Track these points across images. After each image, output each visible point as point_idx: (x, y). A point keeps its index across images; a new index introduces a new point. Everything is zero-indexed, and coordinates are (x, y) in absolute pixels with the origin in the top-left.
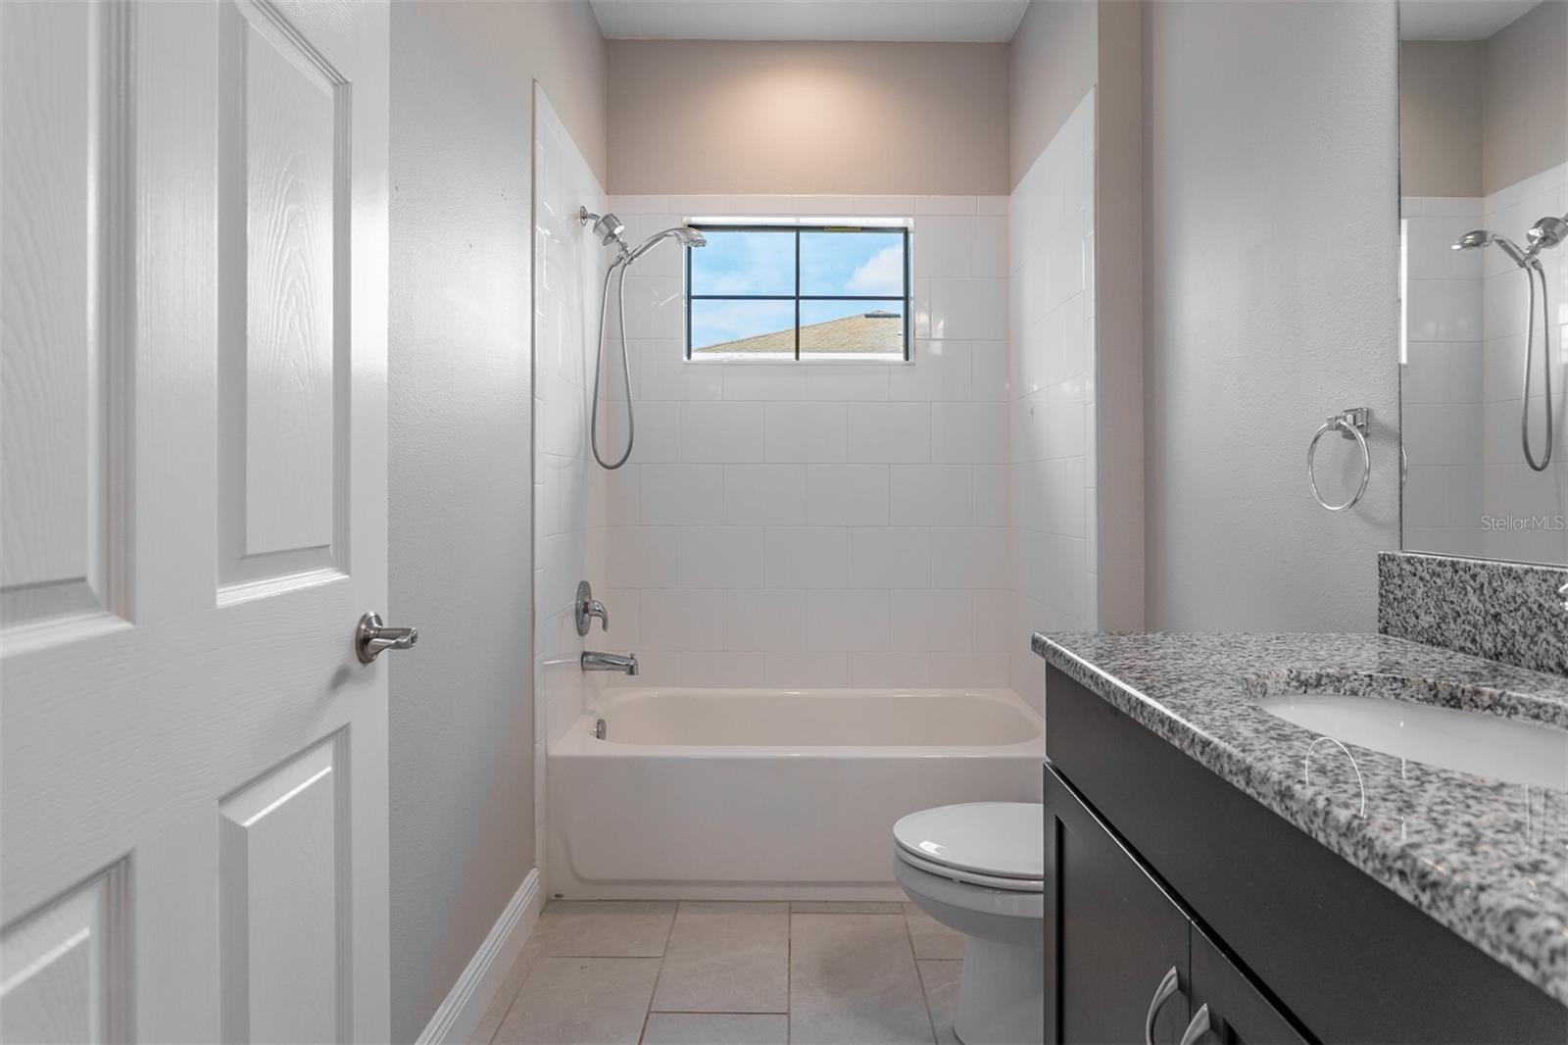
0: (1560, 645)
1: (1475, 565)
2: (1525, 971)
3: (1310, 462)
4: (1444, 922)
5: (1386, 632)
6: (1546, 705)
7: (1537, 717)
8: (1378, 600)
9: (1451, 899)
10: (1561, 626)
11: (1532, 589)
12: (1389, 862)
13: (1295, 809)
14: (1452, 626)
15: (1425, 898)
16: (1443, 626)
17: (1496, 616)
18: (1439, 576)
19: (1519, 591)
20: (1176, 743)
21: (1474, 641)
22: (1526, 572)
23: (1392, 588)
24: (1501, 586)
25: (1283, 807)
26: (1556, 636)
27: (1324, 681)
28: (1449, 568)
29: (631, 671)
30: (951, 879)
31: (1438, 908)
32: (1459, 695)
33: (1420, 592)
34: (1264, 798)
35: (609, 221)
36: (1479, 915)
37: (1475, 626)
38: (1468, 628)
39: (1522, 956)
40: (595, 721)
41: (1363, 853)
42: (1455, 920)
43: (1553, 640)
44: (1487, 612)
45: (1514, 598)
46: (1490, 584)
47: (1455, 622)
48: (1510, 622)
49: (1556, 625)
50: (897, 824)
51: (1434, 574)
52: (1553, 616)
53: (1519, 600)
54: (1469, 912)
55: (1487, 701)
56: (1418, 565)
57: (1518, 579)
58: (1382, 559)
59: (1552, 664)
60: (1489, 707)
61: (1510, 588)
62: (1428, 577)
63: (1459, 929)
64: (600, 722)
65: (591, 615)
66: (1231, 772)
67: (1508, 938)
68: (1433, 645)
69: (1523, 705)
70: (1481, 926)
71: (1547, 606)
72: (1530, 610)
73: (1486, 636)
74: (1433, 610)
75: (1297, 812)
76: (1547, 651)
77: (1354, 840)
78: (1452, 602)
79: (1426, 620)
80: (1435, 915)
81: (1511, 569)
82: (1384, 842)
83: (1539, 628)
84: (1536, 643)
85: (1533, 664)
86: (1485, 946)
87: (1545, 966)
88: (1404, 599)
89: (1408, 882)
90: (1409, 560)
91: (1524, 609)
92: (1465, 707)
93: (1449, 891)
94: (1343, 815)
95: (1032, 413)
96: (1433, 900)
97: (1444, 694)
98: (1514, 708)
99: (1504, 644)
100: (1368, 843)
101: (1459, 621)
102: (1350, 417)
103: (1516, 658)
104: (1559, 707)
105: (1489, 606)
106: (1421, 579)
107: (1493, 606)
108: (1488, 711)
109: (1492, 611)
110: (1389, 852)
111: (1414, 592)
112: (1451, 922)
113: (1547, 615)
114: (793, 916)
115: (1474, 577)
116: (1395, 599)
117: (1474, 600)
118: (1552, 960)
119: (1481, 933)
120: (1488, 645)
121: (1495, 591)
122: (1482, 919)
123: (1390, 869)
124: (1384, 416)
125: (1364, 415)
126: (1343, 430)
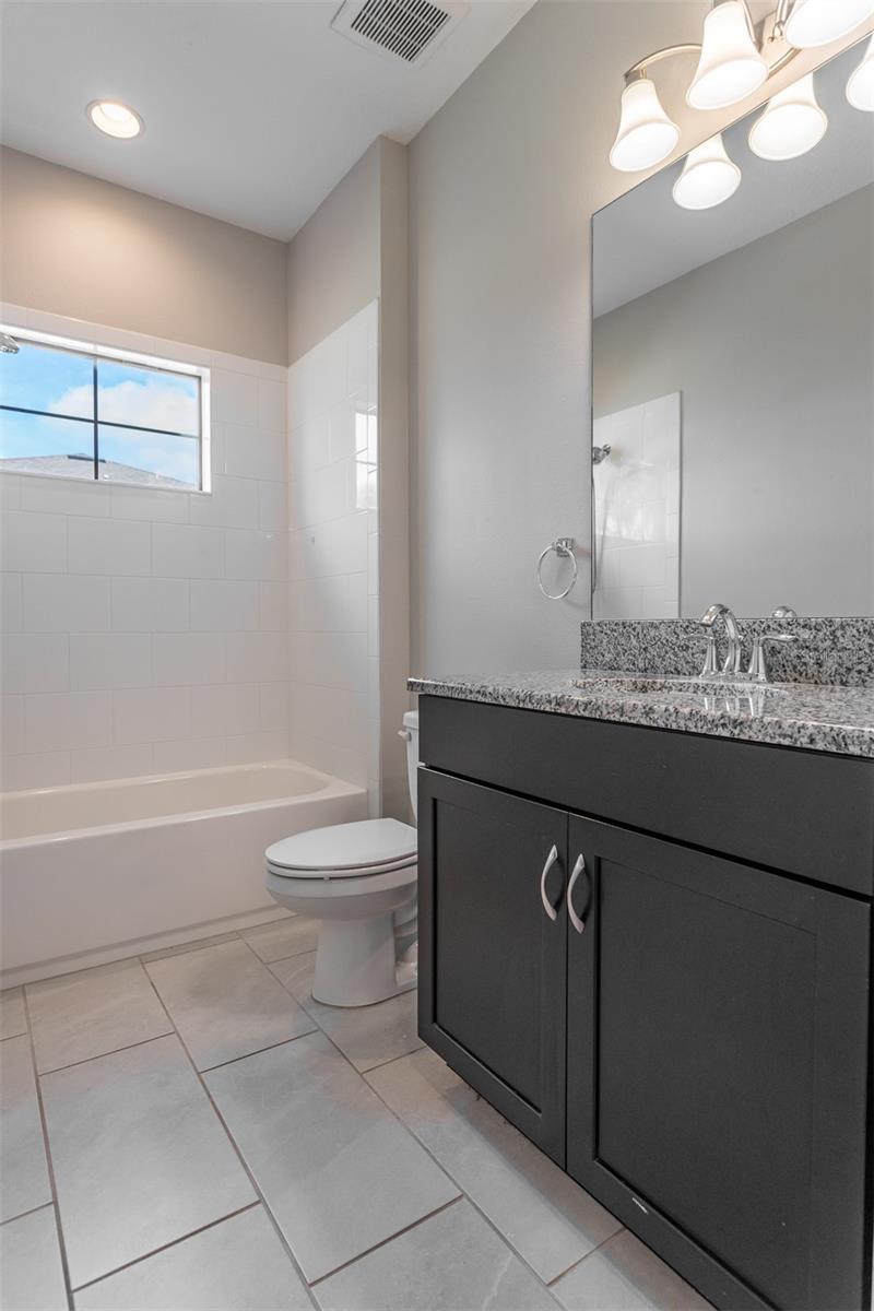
0: (676, 659)
1: (635, 623)
2: (786, 742)
3: (539, 570)
4: (747, 738)
5: (586, 667)
6: (686, 684)
7: (680, 690)
8: (581, 649)
9: (750, 727)
10: (677, 649)
11: (663, 632)
12: (716, 722)
13: (656, 718)
14: (623, 658)
15: (736, 732)
16: (618, 659)
17: (645, 649)
18: (615, 631)
19: (657, 634)
20: (563, 710)
21: (634, 664)
22: (661, 623)
23: (589, 641)
24: (648, 632)
25: (648, 720)
26: (675, 655)
28: (621, 626)
30: (322, 879)
31: (743, 733)
32: (647, 686)
33: (605, 641)
34: (634, 720)
36: (764, 728)
37: (635, 656)
38: (631, 658)
39: (785, 736)
41: (700, 725)
42: (752, 734)
43: (672, 657)
44: (641, 648)
45: (654, 638)
46: (642, 632)
47: (624, 655)
48: (652, 651)
49: (674, 649)
50: (270, 848)
51: (613, 630)
52: (673, 644)
53: (657, 639)
54: (759, 728)
56: (604, 626)
57: (656, 627)
58: (583, 625)
59: (672, 669)
60: (660, 688)
61: (652, 634)
62: (610, 632)
63: (755, 739)
66: (609, 714)
67: (779, 732)
68: (612, 670)
69: (676, 686)
70: (766, 732)
71: (670, 640)
72: (662, 643)
73: (640, 660)
74: (612, 651)
75: (659, 719)
77: (696, 720)
78: (623, 645)
79: (608, 657)
80: (742, 737)
81: (653, 623)
82: (712, 715)
83: (666, 652)
84: (665, 660)
86: (768, 740)
87: (796, 736)
88: (596, 647)
89: (727, 728)
90: (599, 625)
91: (659, 643)
93: (748, 723)
94: (686, 711)
95: (313, 540)
96: (741, 730)
97: (640, 686)
98: (671, 688)
100: (704, 719)
101: (627, 654)
102: (564, 543)
105: (642, 644)
106: (606, 634)
107: (644, 644)
109: (644, 647)
110: (716, 718)
111: (602, 642)
112: (750, 737)
113: (670, 644)
114: (146, 966)
115: (634, 629)
116: (591, 647)
117: (634, 641)
118: (799, 732)
119: (767, 735)
120: (641, 665)
121: (645, 635)
122: (767, 729)
123: (717, 726)
124: (583, 543)
125: (571, 543)
126: (559, 550)
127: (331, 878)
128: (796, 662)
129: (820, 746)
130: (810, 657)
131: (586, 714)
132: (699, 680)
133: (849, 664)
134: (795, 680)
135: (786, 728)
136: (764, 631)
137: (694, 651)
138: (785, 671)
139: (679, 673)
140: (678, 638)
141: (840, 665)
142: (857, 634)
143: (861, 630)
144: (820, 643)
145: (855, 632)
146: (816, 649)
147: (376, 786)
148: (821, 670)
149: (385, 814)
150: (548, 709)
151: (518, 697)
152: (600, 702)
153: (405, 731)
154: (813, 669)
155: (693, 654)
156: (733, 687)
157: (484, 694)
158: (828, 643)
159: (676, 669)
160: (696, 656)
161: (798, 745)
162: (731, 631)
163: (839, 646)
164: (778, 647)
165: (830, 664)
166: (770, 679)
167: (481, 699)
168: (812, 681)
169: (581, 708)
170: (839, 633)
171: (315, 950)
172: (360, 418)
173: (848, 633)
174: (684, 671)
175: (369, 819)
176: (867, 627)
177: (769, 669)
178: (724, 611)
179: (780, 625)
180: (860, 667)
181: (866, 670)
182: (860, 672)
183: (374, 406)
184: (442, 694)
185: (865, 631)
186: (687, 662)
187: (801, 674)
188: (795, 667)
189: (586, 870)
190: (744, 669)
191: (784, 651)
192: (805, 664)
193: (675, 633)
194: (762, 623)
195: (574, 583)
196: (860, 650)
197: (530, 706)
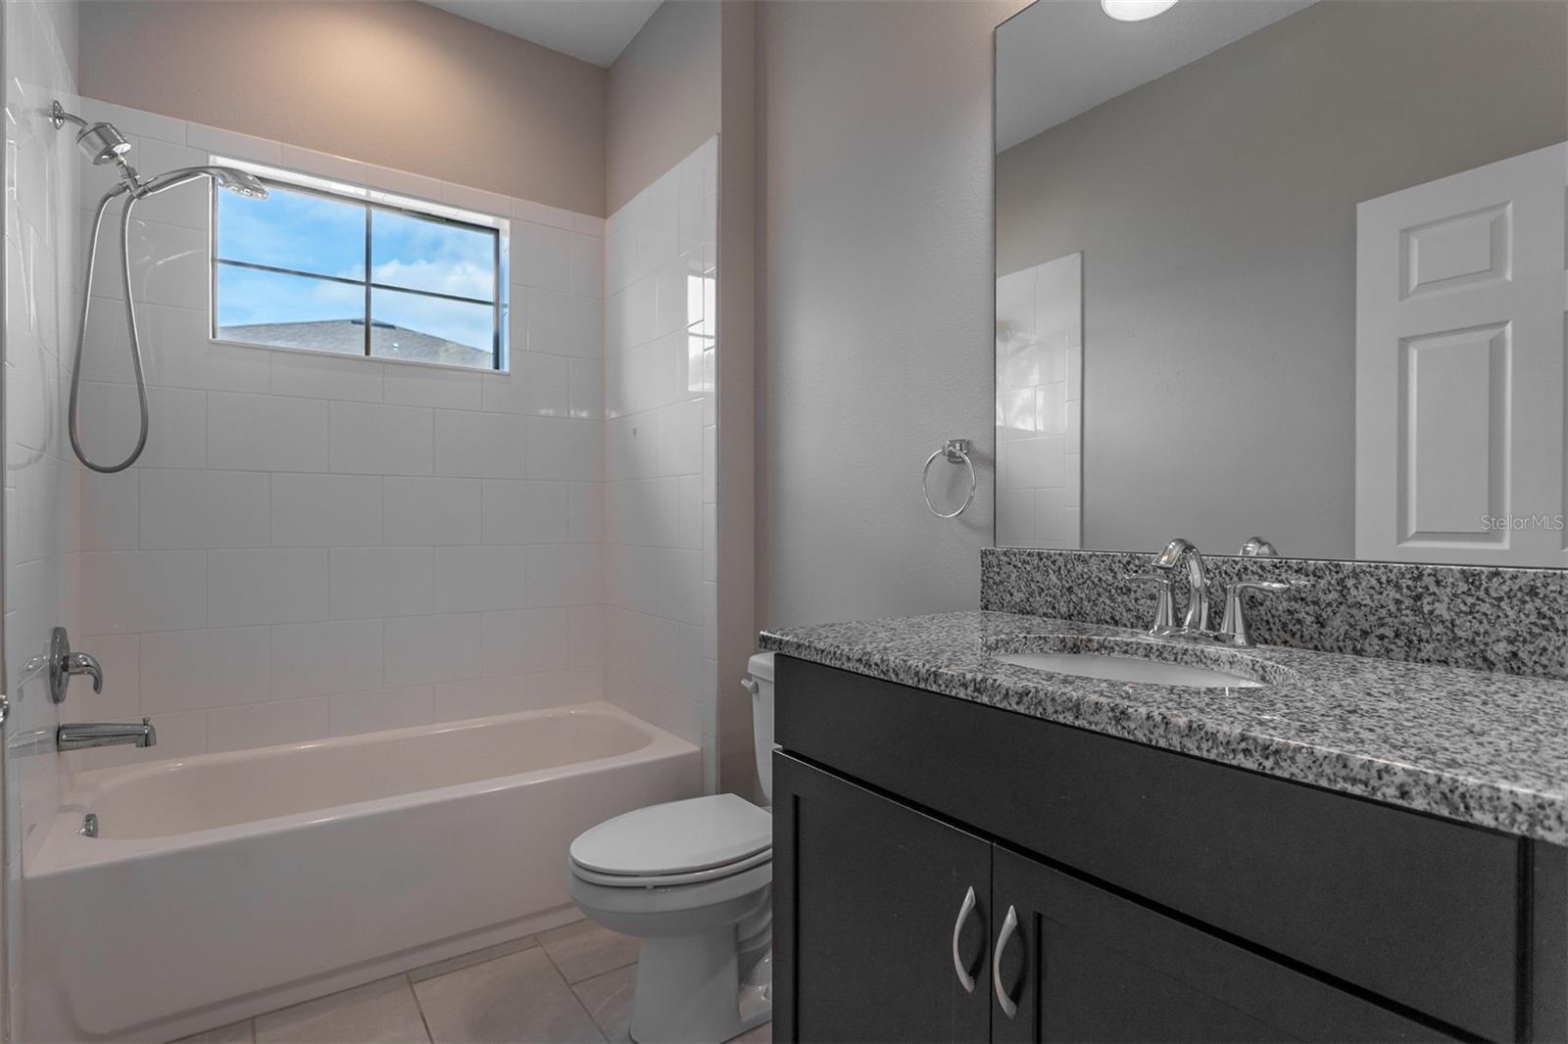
0: (1112, 604)
1: (1055, 554)
2: (1358, 790)
3: (924, 479)
4: (1286, 775)
5: (987, 609)
6: (1131, 643)
7: (1126, 652)
8: (981, 585)
9: (1292, 759)
10: (1113, 591)
11: (1094, 568)
12: (1234, 746)
13: (1133, 726)
14: (1038, 598)
15: (1268, 764)
16: (1031, 600)
17: (1070, 589)
18: (1028, 563)
19: (1086, 570)
20: (985, 700)
21: (1054, 608)
22: (1091, 556)
23: (992, 574)
24: (1073, 568)
25: (1119, 728)
26: (1111, 599)
27: (1000, 644)
28: (1036, 558)
29: (147, 741)
30: (644, 887)
31: (1281, 767)
32: (1079, 644)
33: (1013, 576)
34: (1096, 725)
35: (106, 135)
36: (1318, 763)
37: (1054, 597)
38: (1049, 599)
40: (81, 819)
41: (1205, 746)
42: (1296, 771)
43: (1108, 602)
44: (1063, 586)
45: (1082, 575)
46: (1065, 566)
47: (1040, 595)
48: (1079, 592)
49: (1110, 591)
50: (574, 842)
51: (1025, 562)
52: (1109, 585)
53: (1085, 576)
54: (1309, 763)
55: (1095, 645)
56: (1012, 556)
57: (1085, 561)
58: (984, 554)
59: (1107, 618)
60: (1097, 650)
61: (1079, 569)
62: (1020, 565)
63: (1300, 778)
64: (90, 818)
65: (70, 674)
66: (1056, 712)
67: (1344, 772)
68: (1023, 614)
69: (1118, 645)
70: (1320, 770)
71: (1104, 578)
72: (1093, 582)
73: (1062, 603)
74: (1023, 588)
75: (1136, 729)
76: (1104, 609)
77: (1198, 737)
78: (1038, 582)
79: (1018, 597)
80: (1278, 772)
81: (1080, 555)
82: (1225, 733)
83: (1099, 595)
84: (1096, 605)
85: (1095, 619)
86: (1324, 783)
87: (1374, 782)
88: (1001, 582)
89: (1252, 756)
90: (1005, 554)
91: (1088, 582)
92: (1083, 652)
93: (1290, 754)
94: (1182, 721)
96: (1277, 763)
97: (1070, 644)
98: (1112, 648)
99: (1075, 608)
100: (1212, 737)
101: (1043, 595)
102: (958, 445)
103: (1082, 615)
104: (1140, 643)
105: (1064, 582)
106: (1015, 566)
107: (1067, 582)
108: (1096, 653)
109: (1067, 585)
110: (1231, 739)
111: (1009, 577)
112: (1292, 774)
113: (1104, 585)
115: (1054, 562)
116: (994, 583)
117: (1054, 578)
118: (1380, 778)
119: (1321, 775)
120: (1064, 610)
121: (1069, 571)
122: (1321, 765)
123: (1234, 751)
124: (981, 446)
125: (966, 445)
126: (951, 455)
127: (655, 887)
128: (1285, 618)
129: (1419, 804)
130: (1306, 614)
131: (1021, 709)
132: (1148, 638)
133: (1366, 626)
134: (1285, 643)
135: (1357, 769)
136: (1238, 574)
137: (1138, 595)
138: (1270, 629)
139: (1116, 623)
140: (1115, 577)
141: (1351, 626)
142: (1377, 586)
143: (1384, 579)
144: (1321, 595)
145: (1374, 582)
146: (1316, 603)
147: (712, 744)
148: (1323, 631)
149: (724, 788)
150: (962, 695)
151: (917, 674)
152: (1042, 694)
153: (750, 680)
154: (1312, 628)
155: (1136, 600)
156: (1202, 652)
157: (868, 665)
158: (1333, 596)
159: (1112, 618)
160: (1142, 602)
161: (1379, 797)
162: (1196, 577)
163: (1351, 600)
164: (1259, 596)
165: (1337, 624)
166: (1252, 642)
167: (862, 669)
168: (1311, 645)
169: (1014, 700)
170: (1350, 583)
171: (636, 962)
172: (693, 282)
173: (1364, 583)
174: (1125, 621)
175: (702, 795)
176: (1393, 577)
177: (1248, 626)
178: (1188, 548)
179: (1262, 568)
180: (1382, 631)
181: (1392, 635)
182: (1382, 637)
183: (712, 268)
184: (808, 658)
185: (1388, 582)
186: (1129, 610)
187: (1293, 635)
188: (1284, 625)
189: (1019, 930)
190: (1211, 626)
191: (1268, 603)
192: (1299, 621)
193: (1112, 570)
194: (1236, 563)
195: (971, 498)
196: (1382, 607)
197: (934, 688)
